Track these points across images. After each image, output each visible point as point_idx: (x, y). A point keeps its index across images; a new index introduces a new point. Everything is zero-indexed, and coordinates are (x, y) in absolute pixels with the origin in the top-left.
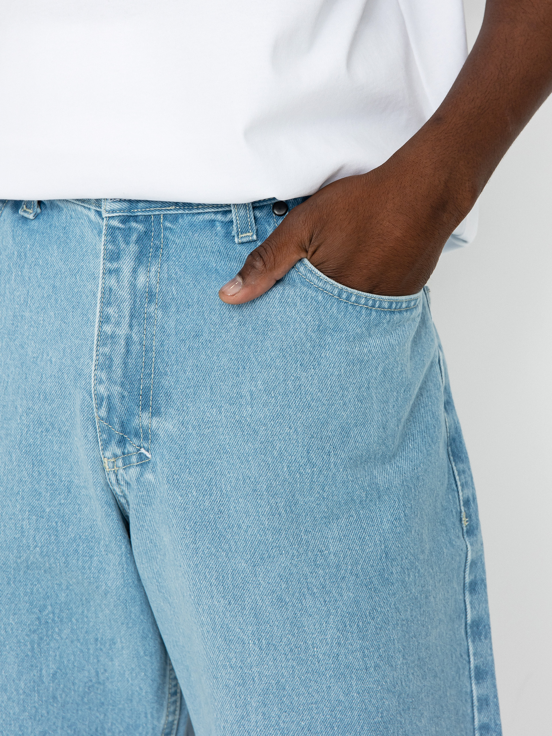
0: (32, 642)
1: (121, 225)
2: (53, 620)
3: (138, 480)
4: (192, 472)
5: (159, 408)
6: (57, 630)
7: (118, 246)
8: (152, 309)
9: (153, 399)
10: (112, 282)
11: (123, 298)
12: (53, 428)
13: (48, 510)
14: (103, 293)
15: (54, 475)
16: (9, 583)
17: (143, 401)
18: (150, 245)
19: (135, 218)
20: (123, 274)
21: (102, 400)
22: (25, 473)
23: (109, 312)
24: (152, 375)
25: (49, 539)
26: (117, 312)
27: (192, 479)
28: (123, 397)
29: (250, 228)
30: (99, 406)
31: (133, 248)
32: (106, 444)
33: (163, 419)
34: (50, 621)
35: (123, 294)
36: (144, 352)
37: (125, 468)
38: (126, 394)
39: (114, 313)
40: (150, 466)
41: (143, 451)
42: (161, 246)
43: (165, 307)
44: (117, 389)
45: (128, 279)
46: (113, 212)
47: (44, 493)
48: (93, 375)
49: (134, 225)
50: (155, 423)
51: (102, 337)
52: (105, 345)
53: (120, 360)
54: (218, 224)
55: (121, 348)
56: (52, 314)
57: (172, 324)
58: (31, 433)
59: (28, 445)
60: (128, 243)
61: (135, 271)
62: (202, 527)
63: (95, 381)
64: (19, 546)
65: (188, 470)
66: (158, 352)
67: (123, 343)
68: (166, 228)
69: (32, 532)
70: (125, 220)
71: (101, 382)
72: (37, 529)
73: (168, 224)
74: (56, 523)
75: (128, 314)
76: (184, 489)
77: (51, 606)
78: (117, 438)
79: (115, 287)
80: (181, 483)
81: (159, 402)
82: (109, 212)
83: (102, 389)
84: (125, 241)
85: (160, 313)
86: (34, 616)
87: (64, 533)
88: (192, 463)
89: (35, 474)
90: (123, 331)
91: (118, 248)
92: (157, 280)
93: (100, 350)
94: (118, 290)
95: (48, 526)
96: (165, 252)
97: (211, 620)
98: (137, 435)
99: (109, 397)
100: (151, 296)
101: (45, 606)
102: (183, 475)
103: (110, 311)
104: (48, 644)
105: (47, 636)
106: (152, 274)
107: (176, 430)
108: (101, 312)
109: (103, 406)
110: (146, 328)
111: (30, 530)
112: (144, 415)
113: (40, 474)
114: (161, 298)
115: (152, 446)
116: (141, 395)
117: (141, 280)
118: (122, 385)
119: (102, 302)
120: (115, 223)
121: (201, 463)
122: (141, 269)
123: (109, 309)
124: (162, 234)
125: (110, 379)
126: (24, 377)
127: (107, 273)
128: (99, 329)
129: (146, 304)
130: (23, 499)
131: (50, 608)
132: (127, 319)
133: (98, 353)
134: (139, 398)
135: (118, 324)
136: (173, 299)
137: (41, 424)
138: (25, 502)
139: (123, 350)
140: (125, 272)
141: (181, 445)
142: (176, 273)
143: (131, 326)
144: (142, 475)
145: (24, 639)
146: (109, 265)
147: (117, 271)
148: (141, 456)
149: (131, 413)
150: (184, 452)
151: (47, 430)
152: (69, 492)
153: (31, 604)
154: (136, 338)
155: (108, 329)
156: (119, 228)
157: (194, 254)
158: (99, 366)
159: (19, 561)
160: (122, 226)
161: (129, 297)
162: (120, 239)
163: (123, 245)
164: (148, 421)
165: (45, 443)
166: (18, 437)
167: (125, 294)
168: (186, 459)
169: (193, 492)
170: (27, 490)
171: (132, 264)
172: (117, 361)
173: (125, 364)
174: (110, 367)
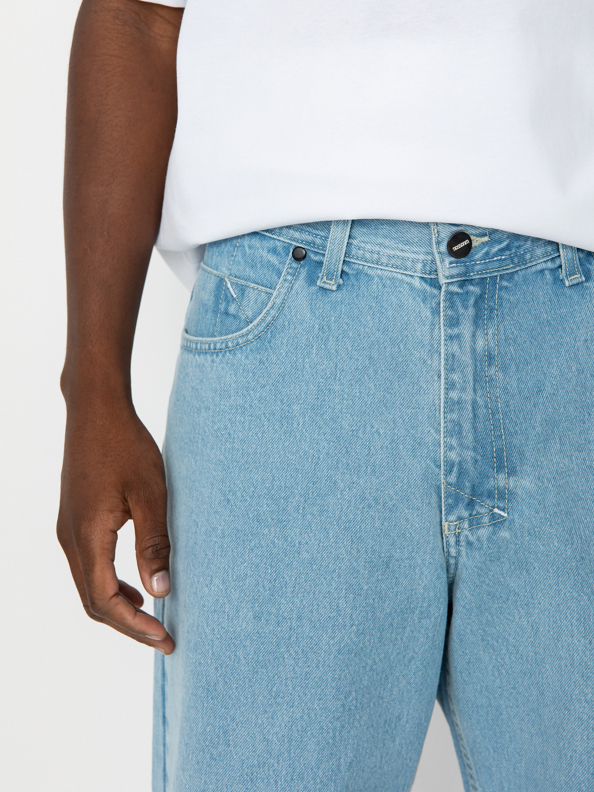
0: (334, 730)
1: (459, 291)
2: (356, 706)
3: (489, 539)
4: (553, 524)
5: (514, 468)
6: (358, 717)
7: (456, 311)
8: (493, 372)
9: (507, 460)
10: (455, 348)
11: (466, 363)
12: (377, 503)
13: (365, 588)
14: (446, 360)
15: (374, 552)
16: (317, 667)
17: (498, 463)
18: (485, 307)
19: (471, 281)
20: (465, 340)
21: (452, 466)
22: (343, 550)
23: (454, 379)
24: (503, 437)
25: (366, 616)
26: (461, 378)
27: (554, 531)
28: (476, 461)
29: (577, 270)
30: (449, 472)
31: (471, 311)
32: (450, 509)
33: (520, 478)
34: (353, 708)
35: (466, 359)
36: (490, 415)
37: (471, 529)
38: (479, 458)
39: (458, 379)
40: (506, 524)
41: (496, 510)
42: (495, 307)
43: (504, 369)
44: (469, 454)
45: (469, 344)
46: (451, 278)
47: (362, 571)
48: (442, 442)
49: (471, 288)
50: (512, 482)
51: (448, 404)
52: (452, 411)
53: (469, 425)
54: (547, 272)
55: (468, 413)
56: (372, 385)
57: (515, 384)
58: (352, 509)
59: (347, 521)
60: (466, 308)
61: (474, 336)
62: (564, 573)
63: (445, 448)
64: (334, 626)
65: (549, 523)
66: (505, 414)
67: (471, 408)
68: (501, 289)
69: (349, 611)
70: (462, 284)
71: (451, 448)
72: (354, 608)
73: (505, 283)
74: (374, 599)
75: (472, 379)
76: (545, 540)
77: (356, 691)
78: (466, 501)
79: (458, 353)
80: (542, 534)
81: (514, 461)
82: (447, 278)
83: (453, 456)
84: (463, 305)
85: (501, 375)
86: (340, 703)
87: (380, 609)
88: (552, 516)
89: (354, 552)
90: (468, 396)
91: (457, 313)
92: (495, 343)
93: (448, 416)
94: (461, 355)
95: (365, 604)
96: (500, 313)
97: (569, 656)
98: (490, 495)
99: (460, 463)
100: (490, 358)
101: (350, 692)
102: (544, 528)
103: (455, 377)
104: (349, 732)
105: (349, 724)
106: (490, 336)
107: (533, 486)
108: (446, 379)
109: (454, 472)
110: (489, 391)
111: (347, 609)
112: (500, 477)
113: (358, 551)
114: (500, 360)
115: (509, 505)
116: (495, 458)
117: (480, 344)
118: (475, 449)
119: (446, 369)
120: (455, 289)
121: (561, 514)
122: (479, 333)
123: (453, 375)
124: (497, 295)
125: (461, 445)
126: (344, 452)
127: (449, 339)
128: (445, 396)
129: (486, 367)
130: (339, 576)
131: (354, 693)
132: (472, 383)
133: (446, 420)
134: (494, 460)
135: (463, 389)
136: (512, 359)
137: (364, 499)
138: (342, 580)
139: (471, 415)
140: (467, 337)
141: (539, 500)
142: (513, 333)
143: (475, 391)
144: (494, 533)
145: (327, 726)
146: (449, 331)
147: (458, 337)
148: (493, 516)
149: (484, 476)
150: (543, 506)
151: (370, 506)
152: (388, 567)
153: (338, 690)
154: (480, 401)
155: (454, 395)
156: (457, 294)
157: (526, 310)
158: (449, 433)
159: (332, 642)
160: (461, 291)
161: (471, 362)
162: (458, 304)
163: (461, 310)
164: (505, 482)
165: (366, 520)
166: (338, 513)
167: (467, 359)
168: (546, 513)
169: (554, 542)
170: (344, 568)
171: (472, 328)
172: (467, 426)
173: (475, 428)
174: (460, 433)
